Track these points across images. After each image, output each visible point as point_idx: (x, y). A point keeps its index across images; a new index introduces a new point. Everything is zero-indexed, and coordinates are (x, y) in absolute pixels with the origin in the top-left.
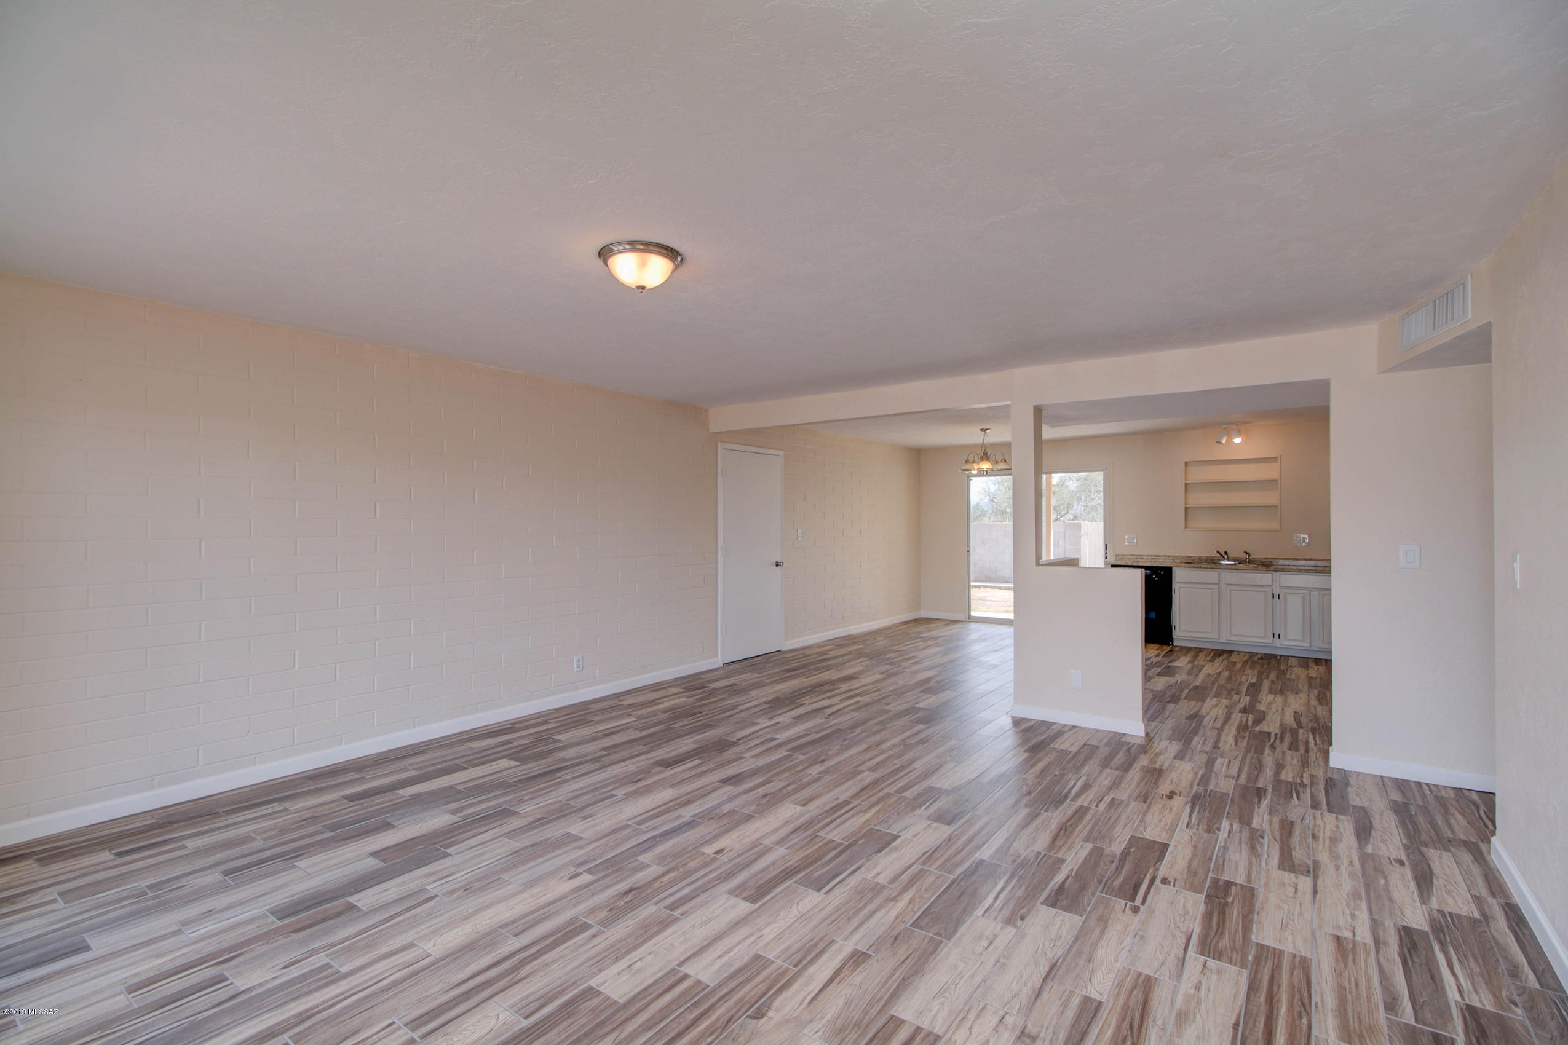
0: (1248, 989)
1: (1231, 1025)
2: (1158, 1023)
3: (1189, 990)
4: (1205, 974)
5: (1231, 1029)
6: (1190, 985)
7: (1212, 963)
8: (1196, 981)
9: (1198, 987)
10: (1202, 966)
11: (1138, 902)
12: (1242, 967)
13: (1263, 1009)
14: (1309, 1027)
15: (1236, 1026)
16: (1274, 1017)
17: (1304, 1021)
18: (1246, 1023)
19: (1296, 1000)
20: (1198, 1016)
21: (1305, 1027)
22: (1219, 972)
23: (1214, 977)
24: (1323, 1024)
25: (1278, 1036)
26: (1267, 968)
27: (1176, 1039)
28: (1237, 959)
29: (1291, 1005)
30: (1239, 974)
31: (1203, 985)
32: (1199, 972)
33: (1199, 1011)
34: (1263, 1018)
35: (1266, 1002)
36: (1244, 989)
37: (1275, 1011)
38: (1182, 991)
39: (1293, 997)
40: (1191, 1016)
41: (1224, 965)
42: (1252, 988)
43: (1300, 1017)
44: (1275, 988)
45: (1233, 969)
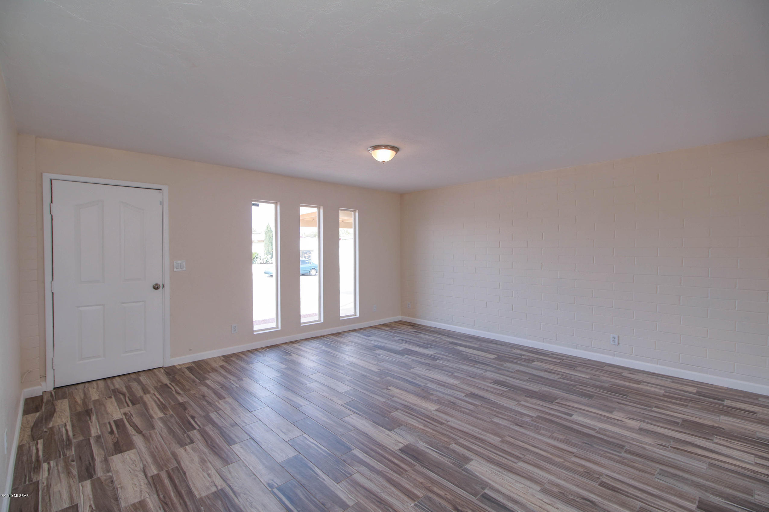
0: (191, 491)
1: (186, 472)
2: (208, 454)
3: (211, 471)
4: (212, 482)
5: (185, 471)
6: (212, 473)
7: (214, 489)
8: (212, 477)
9: (209, 475)
10: (216, 485)
11: (275, 490)
12: (201, 498)
13: (180, 488)
14: (158, 495)
15: (185, 473)
16: (174, 488)
17: (161, 496)
18: (182, 477)
19: (170, 503)
20: (199, 466)
21: (160, 493)
22: (208, 488)
23: (208, 484)
24: (154, 501)
25: (168, 482)
26: (191, 508)
27: (199, 454)
28: (207, 501)
29: (170, 498)
30: (200, 494)
31: (208, 477)
32: (215, 481)
33: (200, 467)
34: (177, 484)
35: (181, 491)
36: (193, 489)
37: (175, 490)
38: (212, 468)
39: (172, 504)
40: (201, 464)
41: (210, 492)
42: (190, 492)
43: (164, 497)
44: (181, 501)
45: (204, 494)
